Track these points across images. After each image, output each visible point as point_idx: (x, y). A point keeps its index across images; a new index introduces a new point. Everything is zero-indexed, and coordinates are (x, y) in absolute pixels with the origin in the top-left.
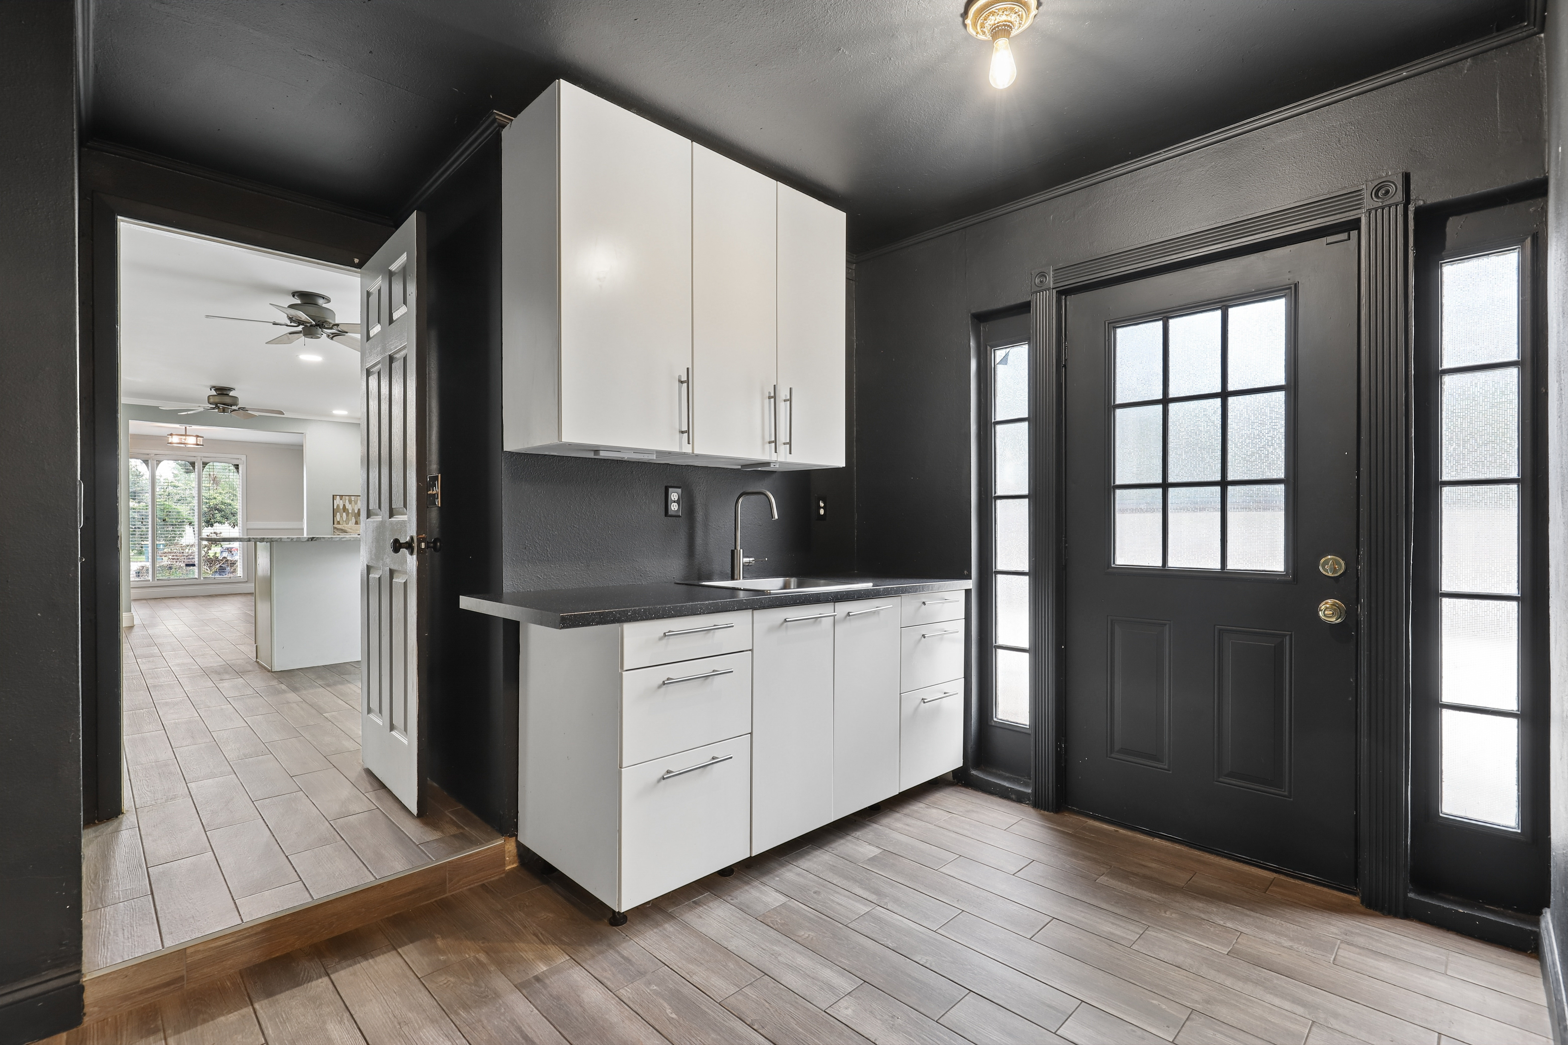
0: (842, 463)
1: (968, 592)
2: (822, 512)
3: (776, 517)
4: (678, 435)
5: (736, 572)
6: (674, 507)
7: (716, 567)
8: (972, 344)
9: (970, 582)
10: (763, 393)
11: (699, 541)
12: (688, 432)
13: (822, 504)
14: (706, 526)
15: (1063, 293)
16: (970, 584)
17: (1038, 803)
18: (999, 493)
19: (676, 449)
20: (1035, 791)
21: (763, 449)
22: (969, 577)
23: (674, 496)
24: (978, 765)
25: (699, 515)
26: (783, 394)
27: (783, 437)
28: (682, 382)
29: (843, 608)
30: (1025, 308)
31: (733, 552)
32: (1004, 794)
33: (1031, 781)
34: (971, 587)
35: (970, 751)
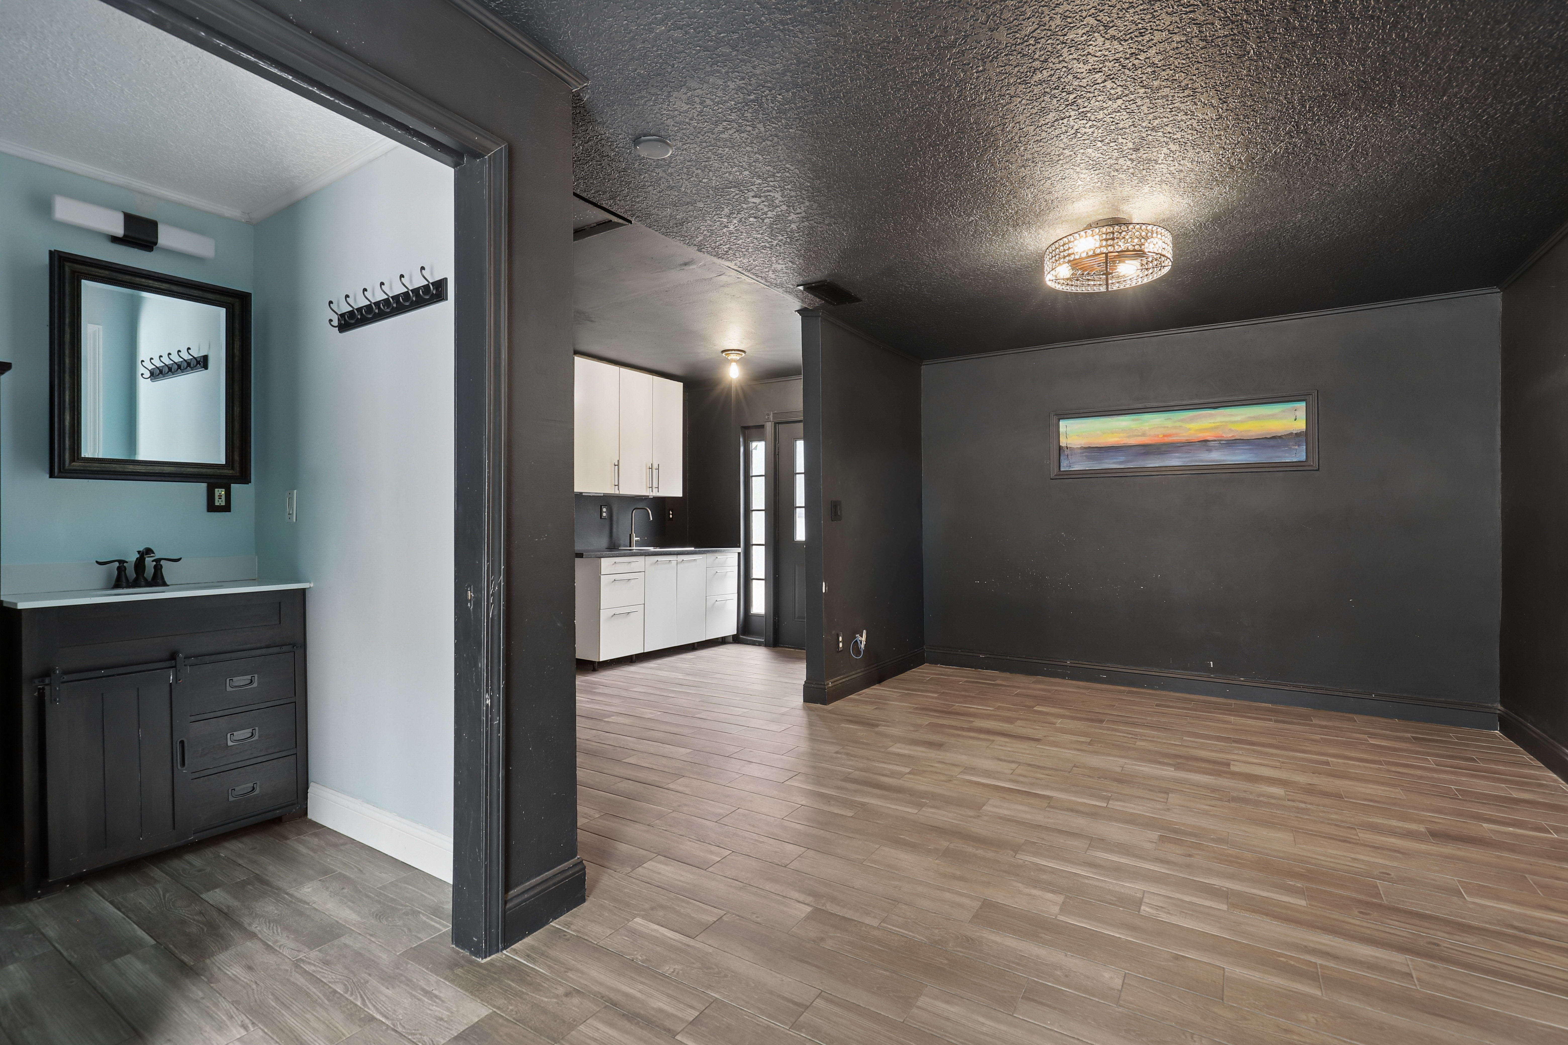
0: (681, 495)
1: (739, 554)
2: (671, 516)
3: (651, 519)
4: (614, 487)
5: (632, 544)
6: (604, 514)
7: (622, 542)
8: (741, 440)
9: (740, 549)
10: (646, 466)
11: (614, 530)
12: (618, 485)
13: (671, 513)
14: (617, 523)
15: (776, 424)
16: (740, 550)
17: (766, 645)
18: (754, 508)
19: (613, 492)
20: (765, 640)
21: (647, 490)
22: (740, 547)
23: (604, 510)
24: (744, 634)
25: (615, 518)
26: (655, 466)
27: (655, 485)
28: (615, 465)
29: (680, 558)
30: (762, 427)
31: (630, 535)
32: (754, 644)
33: (764, 638)
34: (740, 551)
35: (740, 627)
